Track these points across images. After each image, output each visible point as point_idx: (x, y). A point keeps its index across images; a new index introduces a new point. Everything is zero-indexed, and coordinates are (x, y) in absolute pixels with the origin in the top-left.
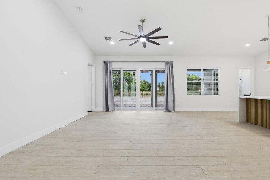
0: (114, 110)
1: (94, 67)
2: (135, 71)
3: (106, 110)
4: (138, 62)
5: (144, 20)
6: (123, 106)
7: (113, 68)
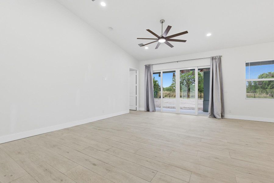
0: (154, 111)
1: (138, 72)
2: (175, 71)
3: (147, 110)
4: (178, 62)
5: (163, 21)
6: (163, 107)
7: (153, 71)
